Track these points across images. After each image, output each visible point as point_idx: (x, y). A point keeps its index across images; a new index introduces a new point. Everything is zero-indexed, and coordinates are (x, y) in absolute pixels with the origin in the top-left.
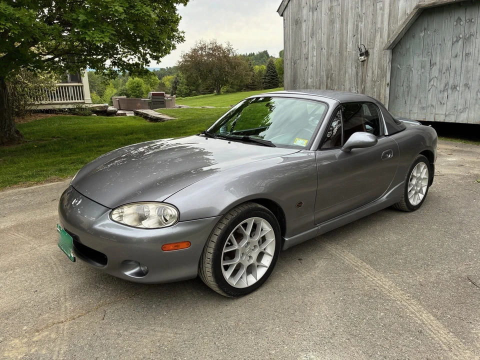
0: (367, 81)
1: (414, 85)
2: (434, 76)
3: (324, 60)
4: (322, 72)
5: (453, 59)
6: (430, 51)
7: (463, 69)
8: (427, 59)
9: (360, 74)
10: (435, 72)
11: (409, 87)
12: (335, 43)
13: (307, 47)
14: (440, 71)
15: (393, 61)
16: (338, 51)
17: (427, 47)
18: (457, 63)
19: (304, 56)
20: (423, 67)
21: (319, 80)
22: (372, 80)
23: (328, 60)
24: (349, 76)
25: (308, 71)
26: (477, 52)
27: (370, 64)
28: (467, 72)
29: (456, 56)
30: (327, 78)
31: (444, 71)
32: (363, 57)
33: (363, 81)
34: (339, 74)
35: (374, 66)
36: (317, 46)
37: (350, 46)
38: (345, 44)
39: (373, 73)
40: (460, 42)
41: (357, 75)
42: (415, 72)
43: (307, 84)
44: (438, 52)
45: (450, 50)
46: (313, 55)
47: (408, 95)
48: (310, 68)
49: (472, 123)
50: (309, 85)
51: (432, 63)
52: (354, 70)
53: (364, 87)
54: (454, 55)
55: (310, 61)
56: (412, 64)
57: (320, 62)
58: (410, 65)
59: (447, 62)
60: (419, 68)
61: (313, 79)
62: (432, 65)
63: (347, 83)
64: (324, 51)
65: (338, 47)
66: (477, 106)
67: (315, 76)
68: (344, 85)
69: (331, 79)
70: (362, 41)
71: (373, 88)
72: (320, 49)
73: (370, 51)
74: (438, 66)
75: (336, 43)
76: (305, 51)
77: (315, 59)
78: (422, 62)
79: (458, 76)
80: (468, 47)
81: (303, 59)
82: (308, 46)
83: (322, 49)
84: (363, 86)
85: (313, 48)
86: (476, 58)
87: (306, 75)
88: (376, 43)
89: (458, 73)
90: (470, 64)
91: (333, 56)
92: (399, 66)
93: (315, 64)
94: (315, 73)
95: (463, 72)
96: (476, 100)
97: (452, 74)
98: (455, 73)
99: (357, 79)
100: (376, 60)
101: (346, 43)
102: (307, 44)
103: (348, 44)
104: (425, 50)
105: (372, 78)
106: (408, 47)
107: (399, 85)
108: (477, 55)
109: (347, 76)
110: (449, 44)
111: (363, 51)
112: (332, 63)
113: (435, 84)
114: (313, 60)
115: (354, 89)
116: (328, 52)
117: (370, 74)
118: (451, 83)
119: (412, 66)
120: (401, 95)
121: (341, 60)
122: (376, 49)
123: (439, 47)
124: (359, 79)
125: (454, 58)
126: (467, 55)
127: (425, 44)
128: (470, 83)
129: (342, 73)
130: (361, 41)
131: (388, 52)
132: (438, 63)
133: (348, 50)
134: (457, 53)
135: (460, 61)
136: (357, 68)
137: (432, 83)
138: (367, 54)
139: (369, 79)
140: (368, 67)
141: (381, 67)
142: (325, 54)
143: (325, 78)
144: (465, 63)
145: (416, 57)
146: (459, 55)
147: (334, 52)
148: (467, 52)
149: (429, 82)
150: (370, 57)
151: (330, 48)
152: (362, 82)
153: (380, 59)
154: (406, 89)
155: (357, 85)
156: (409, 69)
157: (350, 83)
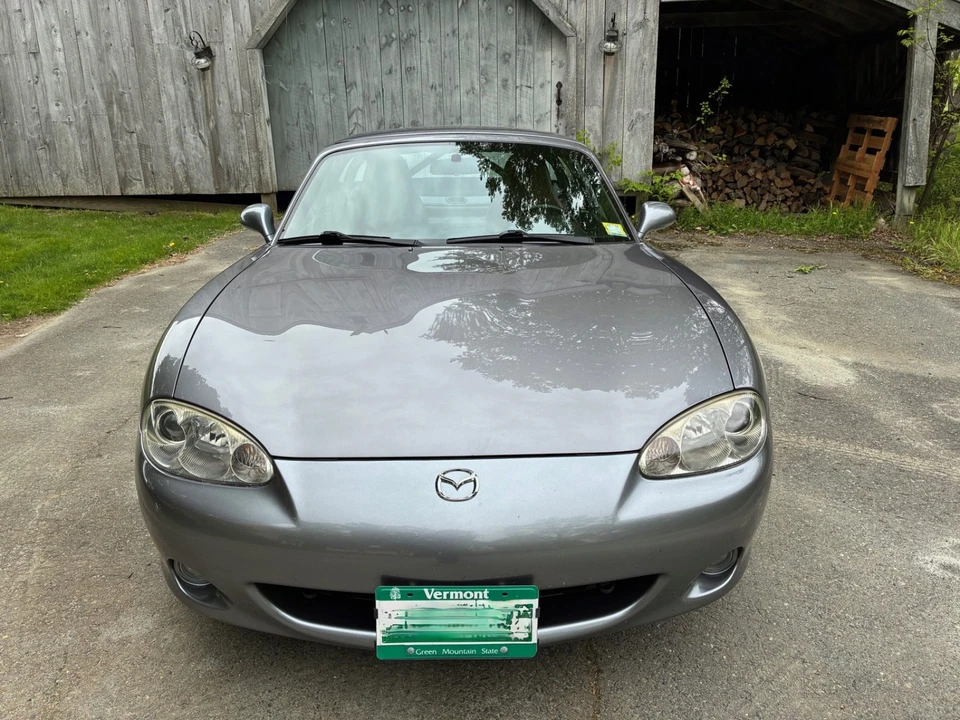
0: (220, 114)
1: (320, 125)
2: (355, 107)
3: (89, 60)
4: (88, 91)
5: (385, 77)
6: (341, 58)
7: (406, 94)
8: (337, 74)
9: (199, 97)
10: (357, 101)
11: (311, 127)
12: (114, 22)
13: (29, 26)
14: (366, 97)
15: (268, 73)
16: (127, 42)
17: (334, 51)
18: (393, 85)
19: (23, 46)
20: (332, 89)
21: (85, 108)
22: (232, 112)
23: (101, 60)
24: (170, 100)
25: (44, 85)
26: (424, 66)
27: (220, 77)
28: (414, 100)
29: (390, 72)
30: (109, 105)
31: (373, 98)
32: (203, 61)
33: (210, 113)
34: (142, 96)
35: (231, 80)
36: (62, 26)
37: (158, 31)
38: (145, 27)
39: (230, 97)
40: (394, 46)
41: (192, 100)
42: (317, 98)
43: (48, 117)
44: (357, 63)
45: (379, 60)
46: (53, 47)
47: (312, 142)
48: (49, 79)
50: (53, 119)
51: (348, 84)
52: (181, 85)
53: (216, 127)
54: (386, 70)
55: (45, 61)
56: (309, 82)
57: (77, 65)
58: (305, 84)
59: (376, 83)
60: (325, 90)
61: (65, 106)
62: (349, 85)
63: (168, 116)
64: (88, 40)
65: (126, 29)
67: (68, 97)
68: (160, 121)
69: (120, 108)
70: (190, 25)
71: (238, 129)
72: (73, 33)
73: (215, 48)
74: (360, 89)
75: (119, 23)
76: (23, 35)
77: (60, 57)
78: (330, 79)
79: (398, 109)
80: (408, 56)
81: (23, 55)
82: (34, 24)
83: (78, 33)
84: (211, 124)
85: (49, 29)
86: (425, 77)
87: (40, 96)
88: (226, 32)
89: (398, 100)
90: (416, 86)
91: (116, 51)
92: (282, 85)
93: (63, 69)
94: (67, 90)
95: (406, 100)
97: (388, 104)
98: (393, 103)
99: (193, 108)
100: (233, 69)
101: (149, 26)
102: (27, 17)
103: (155, 29)
104: (331, 57)
105: (232, 106)
106: (295, 47)
107: (290, 122)
108: (425, 71)
109: (164, 99)
110: (374, 48)
111: (200, 45)
112: (115, 68)
113: (360, 122)
114: (53, 58)
115: (189, 130)
116: (98, 43)
117: (223, 97)
118: (388, 120)
119: (310, 86)
120: (296, 142)
121: (141, 64)
122: (229, 45)
123: (357, 53)
124: (200, 109)
125: (387, 74)
126: (409, 70)
127: (328, 45)
128: (420, 120)
129: (149, 93)
130: (186, 23)
131: (258, 54)
132: (359, 83)
133: (156, 41)
134: (392, 67)
135: (399, 81)
136: (188, 82)
137: (354, 119)
138: (206, 52)
139: (223, 109)
140: (217, 82)
141: (248, 85)
142: (92, 46)
143: (101, 104)
144: (407, 86)
145: (315, 69)
146: (396, 71)
147: (115, 41)
148: (408, 65)
149: (349, 117)
150: (217, 61)
151: (103, 36)
152: (208, 116)
153: (243, 69)
154: (307, 131)
155: (196, 121)
156: (306, 92)
157: (177, 116)
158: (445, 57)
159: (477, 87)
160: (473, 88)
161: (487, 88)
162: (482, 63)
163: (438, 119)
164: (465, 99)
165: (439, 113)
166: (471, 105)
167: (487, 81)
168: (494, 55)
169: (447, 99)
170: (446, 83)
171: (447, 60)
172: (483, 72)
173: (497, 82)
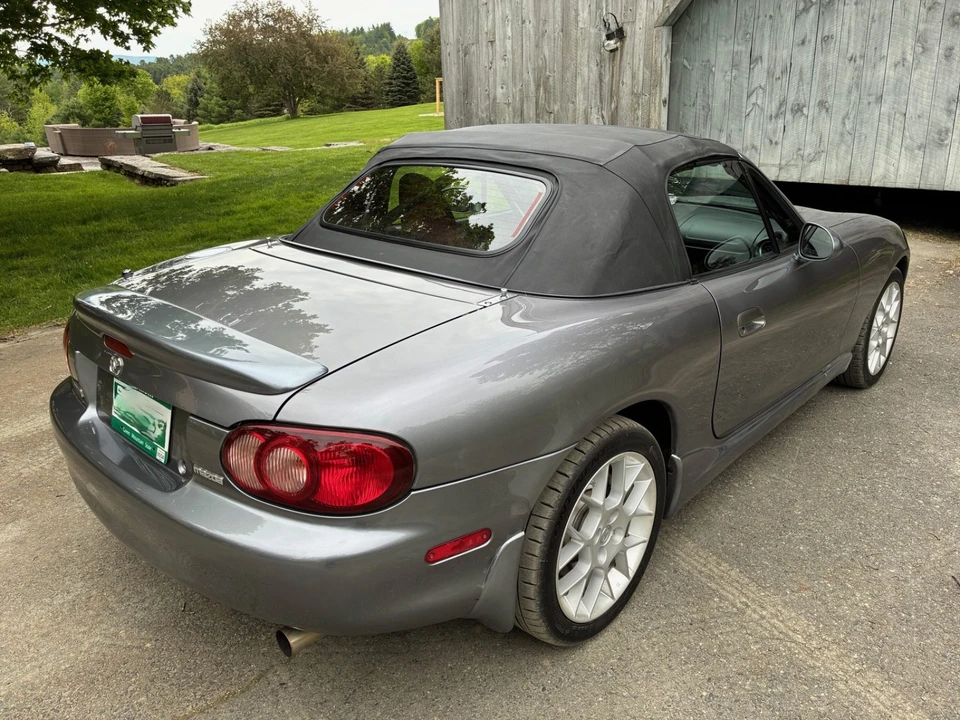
0: (621, 94)
1: (717, 105)
2: (756, 85)
3: (529, 45)
4: (525, 74)
5: (796, 49)
6: (750, 31)
7: (817, 69)
8: (743, 49)
9: (607, 79)
10: (760, 76)
11: (707, 108)
12: (551, 11)
13: (491, 17)
14: (770, 74)
15: (674, 51)
16: (558, 27)
17: (744, 22)
18: (804, 58)
19: (484, 35)
20: (735, 65)
21: (521, 90)
22: (633, 93)
23: (537, 46)
24: (583, 82)
25: (495, 71)
26: (845, 34)
27: (627, 58)
28: (825, 75)
29: (803, 43)
30: (538, 87)
31: (778, 73)
32: (612, 42)
33: (614, 94)
34: (563, 77)
35: (636, 60)
36: (513, 15)
37: (584, 15)
38: (573, 13)
39: (633, 77)
40: (813, 12)
41: (601, 81)
42: (718, 76)
43: (495, 99)
44: (767, 34)
45: (792, 28)
46: (505, 34)
47: (705, 125)
48: (499, 64)
49: (833, 183)
50: (498, 101)
51: (754, 58)
52: (595, 68)
53: (617, 107)
54: (797, 41)
55: (498, 49)
56: (713, 59)
57: (520, 51)
58: (708, 61)
59: (785, 56)
60: (727, 67)
61: (507, 89)
62: (753, 60)
63: (580, 97)
64: (530, 27)
65: (559, 18)
66: (843, 147)
67: (510, 81)
68: (573, 103)
69: (545, 90)
70: (610, 8)
71: (635, 110)
72: (520, 22)
73: (627, 29)
74: (765, 65)
75: (554, 11)
76: (486, 26)
77: (509, 43)
78: (734, 54)
79: (805, 87)
80: (828, 22)
81: (484, 43)
82: (494, 15)
83: (523, 22)
84: (613, 105)
85: (505, 18)
86: (844, 47)
87: (491, 79)
88: (639, 11)
89: (807, 76)
90: (832, 58)
91: (549, 37)
92: (686, 63)
93: (509, 56)
94: (510, 74)
95: (817, 76)
96: (842, 135)
97: (795, 80)
98: (801, 79)
99: (601, 89)
100: (640, 49)
101: (576, 11)
102: (491, 9)
103: (581, 13)
104: (740, 28)
105: (633, 86)
106: (705, 21)
107: (687, 102)
108: (845, 40)
109: (579, 82)
110: (789, 16)
111: (613, 27)
112: (546, 53)
113: (759, 102)
114: (505, 46)
115: (594, 110)
116: (537, 29)
117: (627, 79)
118: (791, 99)
119: (713, 63)
120: (690, 124)
121: (565, 49)
122: (640, 24)
123: (768, 22)
124: (606, 89)
125: (799, 45)
126: (826, 39)
127: (739, 16)
128: (830, 99)
129: (568, 75)
130: (607, 6)
131: (665, 32)
132: (765, 58)
133: (581, 25)
134: (805, 37)
135: (811, 54)
136: (600, 64)
137: (753, 99)
138: (619, 34)
139: (625, 90)
140: (624, 64)
141: (650, 65)
142: (532, 33)
143: (532, 87)
144: (820, 58)
145: (721, 43)
146: (810, 41)
147: (549, 28)
148: (826, 34)
149: (748, 97)
150: (628, 41)
151: (541, 21)
152: (612, 97)
153: (648, 47)
154: (702, 112)
155: (601, 102)
156: (708, 69)
157: (587, 98)
158: (874, 21)
159: (909, 58)
160: (904, 59)
161: (922, 58)
162: (921, 27)
163: (853, 98)
164: (891, 73)
165: (854, 91)
166: (899, 80)
167: (925, 50)
168: (939, 16)
169: (867, 74)
170: (870, 52)
171: (875, 25)
172: (921, 39)
173: (938, 51)
